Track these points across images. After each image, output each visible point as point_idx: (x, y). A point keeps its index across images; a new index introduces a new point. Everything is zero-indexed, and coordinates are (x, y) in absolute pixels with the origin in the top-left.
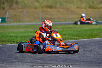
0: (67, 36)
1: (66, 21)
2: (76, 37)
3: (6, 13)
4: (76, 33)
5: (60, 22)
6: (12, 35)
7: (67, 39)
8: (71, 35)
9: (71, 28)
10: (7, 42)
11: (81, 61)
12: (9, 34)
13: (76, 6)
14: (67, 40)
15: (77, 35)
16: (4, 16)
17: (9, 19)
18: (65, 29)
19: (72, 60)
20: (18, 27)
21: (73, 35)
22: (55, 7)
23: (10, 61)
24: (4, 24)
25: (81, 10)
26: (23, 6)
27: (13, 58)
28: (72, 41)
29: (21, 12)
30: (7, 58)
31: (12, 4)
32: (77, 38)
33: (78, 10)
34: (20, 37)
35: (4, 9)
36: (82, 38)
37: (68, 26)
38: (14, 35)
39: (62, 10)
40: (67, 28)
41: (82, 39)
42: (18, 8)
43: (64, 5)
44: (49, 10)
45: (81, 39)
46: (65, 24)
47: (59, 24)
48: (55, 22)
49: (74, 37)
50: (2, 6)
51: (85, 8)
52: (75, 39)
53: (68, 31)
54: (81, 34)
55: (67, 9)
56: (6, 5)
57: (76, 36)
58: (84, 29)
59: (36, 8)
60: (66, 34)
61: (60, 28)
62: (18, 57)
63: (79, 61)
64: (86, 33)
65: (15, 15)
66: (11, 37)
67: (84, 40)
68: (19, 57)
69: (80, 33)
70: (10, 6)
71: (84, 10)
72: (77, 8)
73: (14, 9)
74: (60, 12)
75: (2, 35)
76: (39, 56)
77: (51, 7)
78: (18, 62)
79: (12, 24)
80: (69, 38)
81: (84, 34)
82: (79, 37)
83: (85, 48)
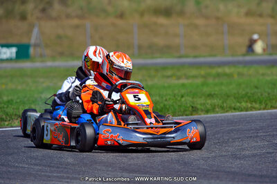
0: (216, 101)
1: (215, 56)
2: (247, 102)
3: (30, 32)
4: (244, 93)
5: (195, 57)
7: (217, 109)
8: (228, 96)
9: (230, 76)
11: (261, 176)
12: (42, 93)
13: (243, 10)
14: (217, 113)
15: (249, 97)
16: (24, 41)
17: (39, 50)
18: (210, 81)
19: (234, 174)
21: (235, 98)
22: (182, 13)
23: (45, 175)
24: (26, 65)
25: (261, 20)
26: (81, 9)
27: (53, 167)
28: (234, 116)
29: (77, 27)
30: (37, 167)
31: (50, 4)
32: (250, 105)
33: (250, 20)
35: (23, 17)
36: (262, 107)
37: (220, 70)
39: (200, 22)
40: (218, 75)
41: (264, 109)
42: (68, 16)
43: (207, 7)
44: (162, 20)
45: (260, 110)
46: (211, 65)
47: (192, 65)
48: (180, 57)
49: (240, 103)
50: (18, 8)
51: (272, 17)
52: (242, 111)
53: (222, 84)
54: (259, 94)
55: (218, 18)
56: (30, 7)
57: (245, 99)
58: (269, 78)
59: (121, 16)
60: (214, 94)
61: (195, 77)
62: (68, 164)
63: (255, 176)
64: (275, 91)
65: (59, 37)
67: (269, 111)
68: (73, 165)
69: (256, 90)
70: (44, 10)
71: (270, 21)
72: (248, 14)
73: (56, 19)
74: (196, 27)
75: (18, 98)
76: (132, 162)
77: (167, 12)
78: (68, 178)
79: (49, 64)
80: (225, 105)
81: (269, 94)
82: (255, 102)
83: (273, 136)
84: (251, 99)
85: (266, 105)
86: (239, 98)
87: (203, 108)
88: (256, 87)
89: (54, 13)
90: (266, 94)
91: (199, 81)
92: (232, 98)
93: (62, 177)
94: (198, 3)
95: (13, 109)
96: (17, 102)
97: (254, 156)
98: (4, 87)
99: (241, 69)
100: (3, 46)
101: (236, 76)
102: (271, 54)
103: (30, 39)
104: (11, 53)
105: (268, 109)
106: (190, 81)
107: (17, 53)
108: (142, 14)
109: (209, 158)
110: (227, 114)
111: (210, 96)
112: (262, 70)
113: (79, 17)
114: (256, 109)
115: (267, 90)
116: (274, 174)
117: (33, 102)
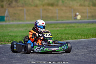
0: (70, 36)
1: (69, 20)
2: (80, 36)
3: (5, 11)
4: (79, 33)
5: (62, 20)
6: (11, 34)
7: (70, 39)
8: (73, 34)
9: (74, 27)
10: (7, 42)
11: (85, 62)
12: (9, 33)
13: (79, 4)
15: (81, 34)
16: (3, 15)
17: (8, 18)
18: (67, 29)
19: (76, 61)
20: (18, 26)
21: (76, 35)
22: (57, 5)
23: (10, 62)
24: (3, 23)
25: (85, 8)
26: (23, 4)
27: (13, 59)
28: (75, 41)
29: (21, 10)
30: (7, 59)
31: (12, 2)
32: (81, 37)
33: (81, 8)
34: (20, 37)
35: (2, 7)
37: (71, 25)
38: (14, 34)
39: (64, 8)
40: (70, 27)
41: (86, 38)
42: (18, 6)
43: (66, 3)
44: (50, 8)
45: (84, 39)
46: (68, 23)
47: (61, 23)
48: (57, 20)
49: (77, 36)
51: (89, 6)
52: (78, 39)
53: (71, 30)
54: (84, 33)
55: (70, 7)
56: (4, 3)
57: (79, 35)
58: (87, 28)
59: (36, 6)
60: (69, 33)
61: (62, 27)
62: (18, 58)
63: (83, 62)
64: (90, 32)
65: (15, 14)
66: (11, 37)
68: (20, 58)
69: (83, 32)
70: (9, 4)
71: (88, 8)
73: (13, 7)
74: (62, 10)
75: (1, 35)
76: (40, 57)
77: (52, 5)
78: (18, 62)
79: (11, 23)
80: (72, 37)
81: (87, 33)
82: (83, 36)
83: (89, 48)
84: (81, 35)
85: (87, 37)
86: (77, 35)
87: (64, 38)
89: (13, 5)
91: (63, 29)
94: (63, 2)
97: (83, 55)
99: (78, 25)
101: (76, 27)
102: (88, 19)
103: (5, 14)
108: (43, 5)
109: (67, 55)
110: (73, 40)
111: (67, 34)
112: (85, 25)
113: (21, 6)
115: (87, 32)
116: (90, 61)
117: (6, 36)
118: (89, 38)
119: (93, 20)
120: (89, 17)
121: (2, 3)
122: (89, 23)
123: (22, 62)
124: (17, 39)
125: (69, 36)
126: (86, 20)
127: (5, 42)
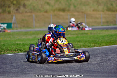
2: (93, 44)
3: (12, 18)
4: (92, 40)
6: (19, 42)
7: (82, 47)
8: (86, 42)
9: (87, 34)
10: (14, 51)
11: (98, 72)
12: (16, 41)
14: (82, 48)
15: (94, 42)
16: (10, 22)
17: (15, 25)
18: (80, 36)
19: (88, 71)
20: (26, 33)
21: (89, 42)
22: (69, 11)
25: (98, 13)
26: (31, 9)
27: (20, 69)
28: (88, 49)
29: (29, 16)
30: (14, 69)
31: (19, 7)
32: (94, 45)
34: (28, 46)
35: (9, 13)
38: (21, 42)
39: (76, 14)
40: (83, 34)
41: (99, 46)
42: (26, 12)
43: (78, 8)
44: (61, 13)
45: (98, 46)
49: (90, 44)
51: (103, 11)
52: (91, 47)
53: (84, 37)
54: (98, 41)
55: (82, 12)
56: (12, 9)
58: (101, 35)
59: (46, 12)
60: (81, 41)
61: (74, 34)
63: (96, 72)
64: (104, 39)
65: (23, 20)
66: (18, 45)
67: (101, 47)
70: (17, 10)
71: (102, 13)
72: (94, 10)
73: (21, 13)
74: (74, 15)
76: (50, 67)
77: (63, 10)
78: (25, 73)
79: (19, 30)
80: (85, 45)
81: (101, 41)
82: (96, 44)
83: (103, 56)
85: (101, 44)
86: (90, 42)
88: (97, 38)
89: (21, 11)
90: (100, 41)
91: (75, 36)
92: (88, 42)
93: (23, 73)
94: (75, 6)
95: (5, 47)
96: (6, 45)
97: (96, 64)
98: (2, 39)
100: (2, 24)
101: (89, 34)
102: (102, 26)
103: (12, 21)
104: (5, 26)
105: (101, 46)
106: (72, 36)
107: (7, 26)
108: (54, 11)
109: (78, 65)
110: (86, 48)
111: (79, 41)
112: (99, 31)
113: (30, 12)
114: (96, 46)
115: (101, 39)
116: (103, 71)
117: (13, 45)
118: (103, 46)
119: (108, 26)
120: (104, 23)
121: (9, 9)
122: (103, 29)
123: (30, 73)
124: (25, 48)
125: (81, 43)
126: (100, 27)
127: (12, 51)
